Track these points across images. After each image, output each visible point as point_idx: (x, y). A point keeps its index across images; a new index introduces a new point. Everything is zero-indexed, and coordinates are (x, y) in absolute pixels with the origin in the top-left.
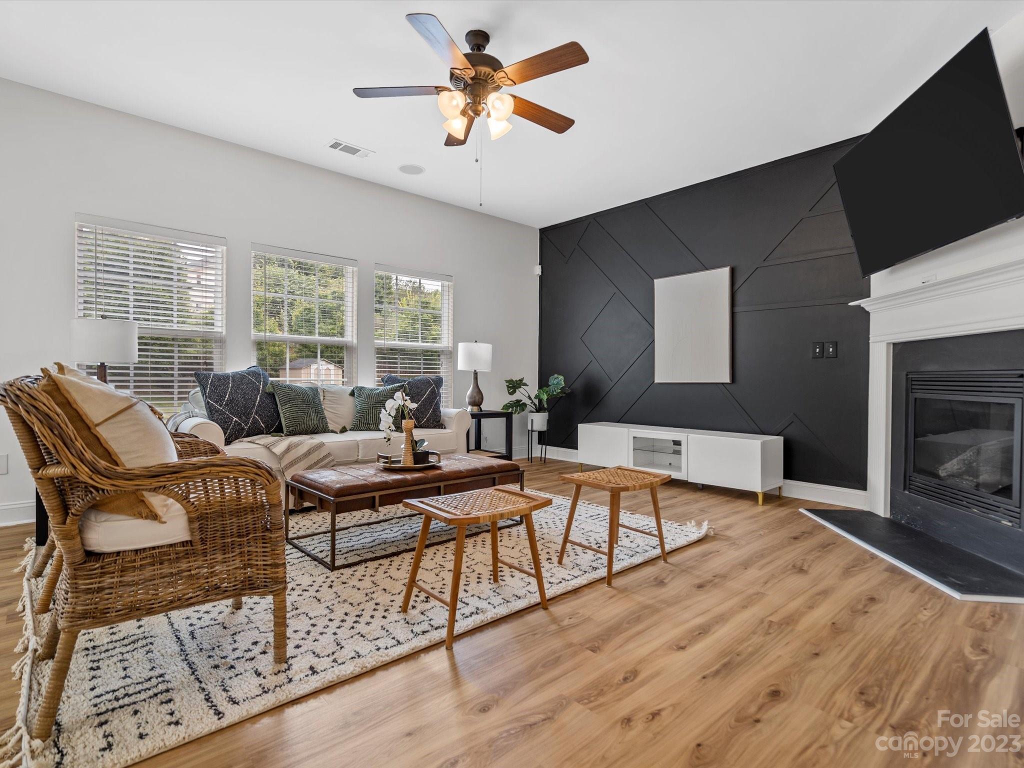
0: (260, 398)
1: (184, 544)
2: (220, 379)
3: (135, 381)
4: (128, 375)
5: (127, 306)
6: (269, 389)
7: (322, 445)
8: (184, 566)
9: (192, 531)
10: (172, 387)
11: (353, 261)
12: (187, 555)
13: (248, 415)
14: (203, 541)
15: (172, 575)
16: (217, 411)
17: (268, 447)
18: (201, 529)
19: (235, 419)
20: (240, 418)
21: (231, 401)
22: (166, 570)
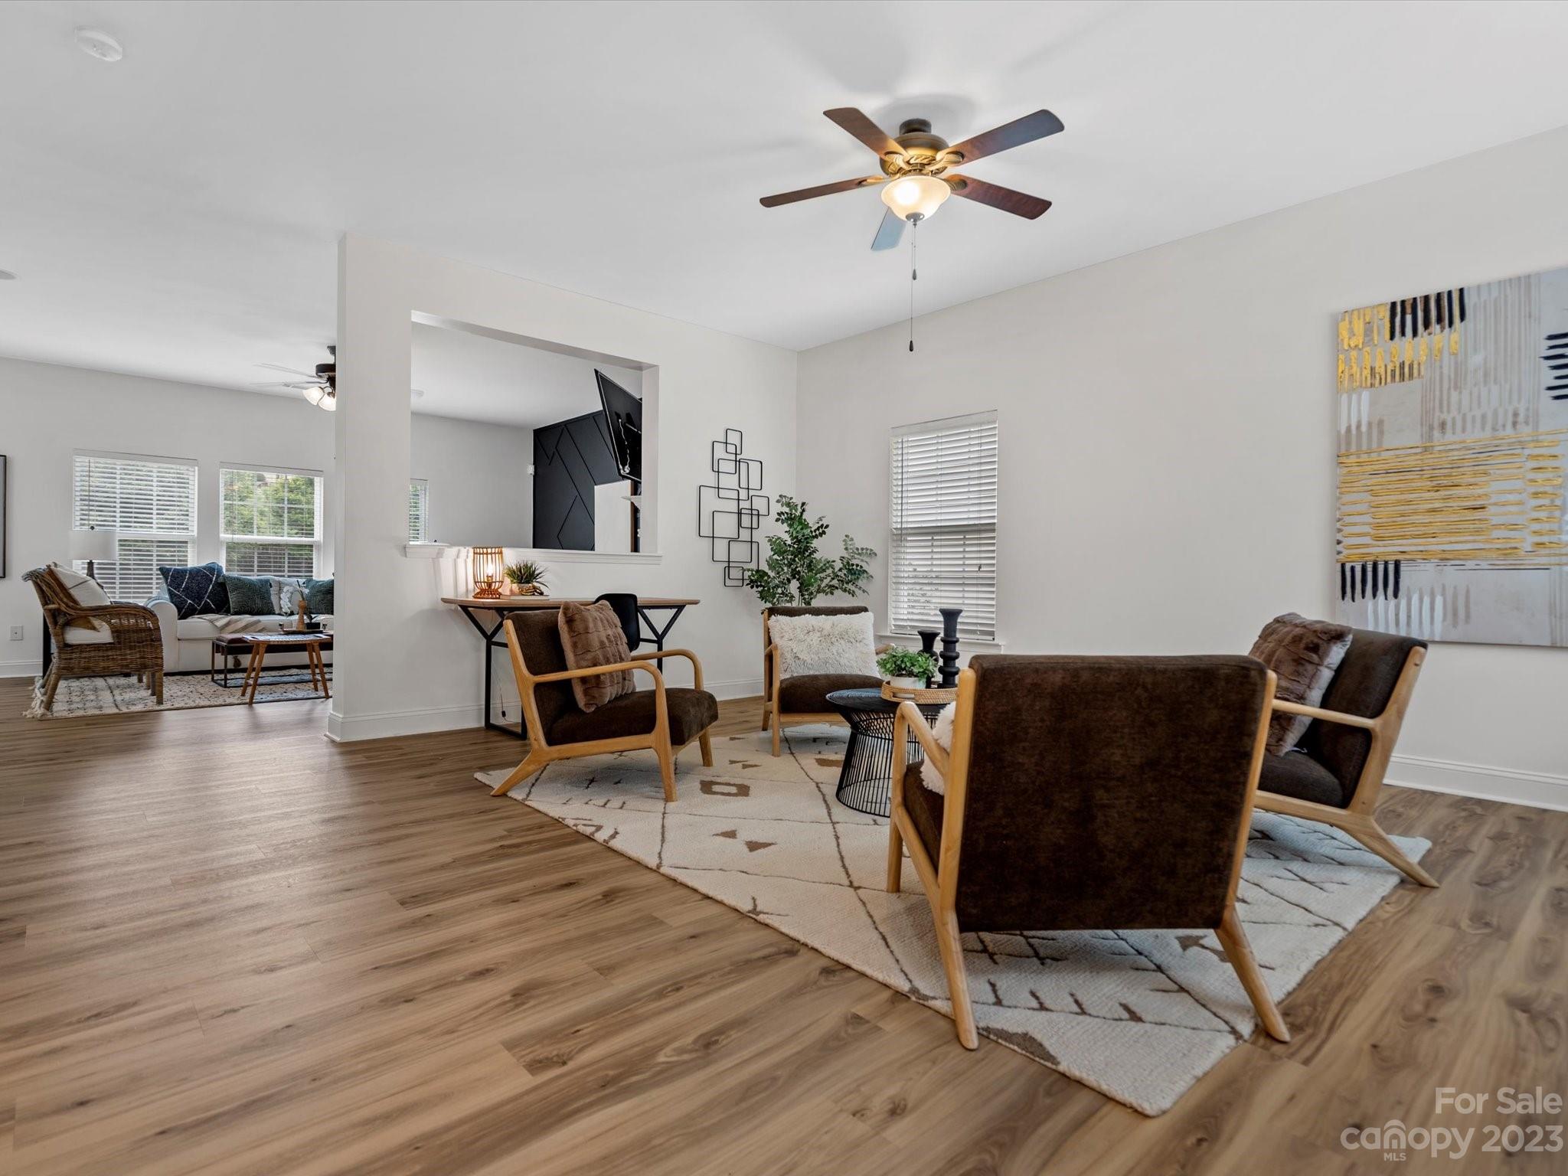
0: (213, 587)
1: (110, 643)
2: (179, 572)
3: (120, 574)
4: (114, 569)
5: (115, 517)
6: (221, 580)
7: (259, 621)
8: (110, 653)
9: (113, 637)
10: (152, 579)
11: (319, 472)
12: (111, 649)
13: (200, 598)
14: (119, 643)
15: (104, 656)
16: (176, 595)
17: (211, 621)
18: (118, 637)
19: (189, 601)
20: (193, 601)
21: (187, 588)
22: (101, 654)
